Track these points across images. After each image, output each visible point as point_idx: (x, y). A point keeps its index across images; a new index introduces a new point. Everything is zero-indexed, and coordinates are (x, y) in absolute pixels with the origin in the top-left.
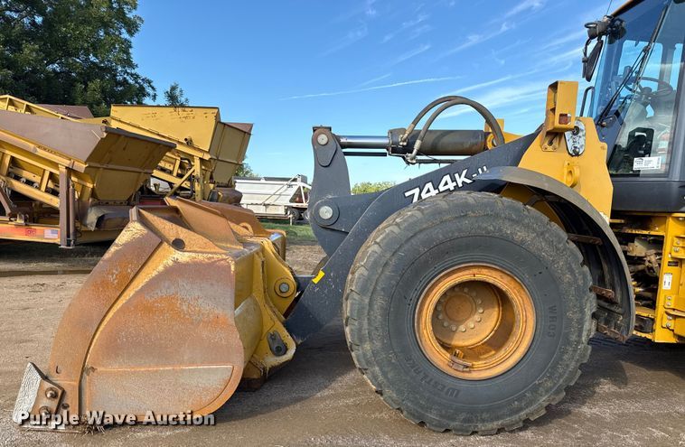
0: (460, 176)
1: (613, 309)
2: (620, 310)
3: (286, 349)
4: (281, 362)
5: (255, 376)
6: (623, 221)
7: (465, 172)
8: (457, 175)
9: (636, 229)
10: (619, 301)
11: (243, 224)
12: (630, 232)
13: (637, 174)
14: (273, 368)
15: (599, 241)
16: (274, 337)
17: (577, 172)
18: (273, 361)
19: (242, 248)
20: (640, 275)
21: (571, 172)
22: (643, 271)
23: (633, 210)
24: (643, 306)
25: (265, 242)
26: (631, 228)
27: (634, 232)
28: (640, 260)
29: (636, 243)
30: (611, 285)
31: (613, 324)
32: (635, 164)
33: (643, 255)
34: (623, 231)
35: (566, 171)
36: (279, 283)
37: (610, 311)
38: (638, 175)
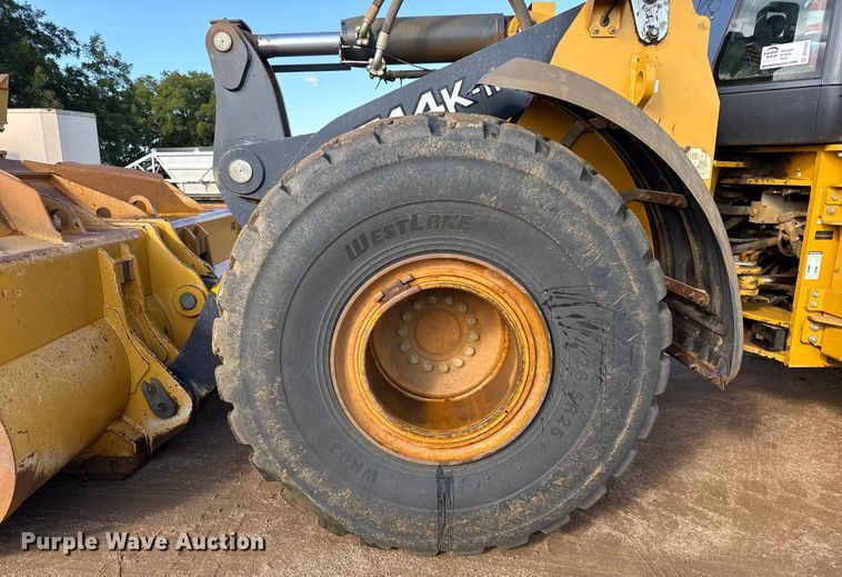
0: (450, 94)
1: (707, 324)
2: (718, 328)
3: (176, 409)
4: (170, 428)
5: (125, 454)
6: (741, 165)
7: (458, 85)
8: (444, 92)
9: (765, 176)
10: (718, 312)
11: (135, 199)
12: (753, 182)
13: (767, 77)
14: (158, 438)
15: (681, 201)
16: (153, 389)
17: (650, 73)
18: (156, 426)
19: (60, 241)
20: (770, 253)
21: (641, 74)
22: (774, 247)
23: (760, 143)
24: (774, 304)
25: (149, 227)
26: (756, 175)
27: (760, 182)
28: (770, 229)
29: (765, 201)
30: (704, 281)
31: (706, 353)
32: (763, 58)
33: (774, 221)
34: (742, 182)
35: (634, 73)
36: (180, 293)
37: (704, 329)
38: (769, 79)
